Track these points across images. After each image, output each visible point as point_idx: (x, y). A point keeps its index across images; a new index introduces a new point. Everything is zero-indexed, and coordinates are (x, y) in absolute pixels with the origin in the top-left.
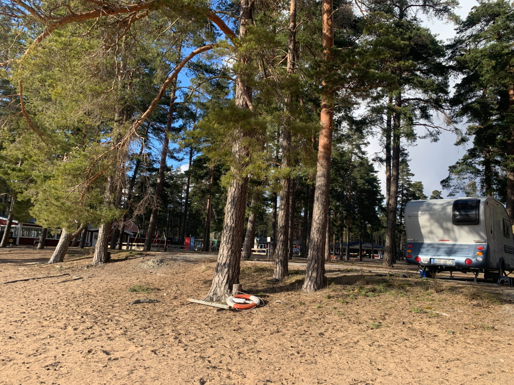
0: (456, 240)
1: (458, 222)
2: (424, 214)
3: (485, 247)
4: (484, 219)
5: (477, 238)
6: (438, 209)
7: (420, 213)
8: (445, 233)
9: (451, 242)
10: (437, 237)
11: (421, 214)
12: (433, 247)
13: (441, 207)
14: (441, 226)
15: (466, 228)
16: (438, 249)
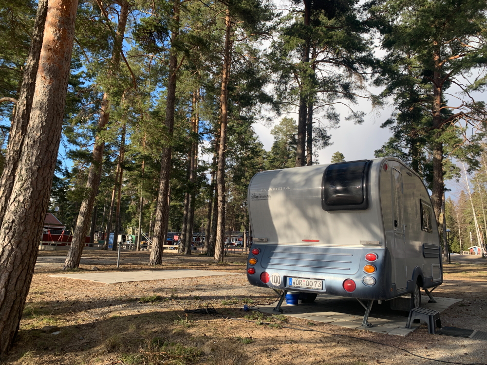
0: (329, 241)
1: (332, 204)
2: (277, 191)
3: (381, 255)
4: (378, 197)
5: (367, 238)
6: (299, 182)
7: (270, 189)
8: (311, 227)
9: (320, 245)
10: (300, 235)
11: (273, 192)
12: (291, 254)
13: (305, 178)
14: (305, 215)
15: (346, 217)
16: (298, 258)
